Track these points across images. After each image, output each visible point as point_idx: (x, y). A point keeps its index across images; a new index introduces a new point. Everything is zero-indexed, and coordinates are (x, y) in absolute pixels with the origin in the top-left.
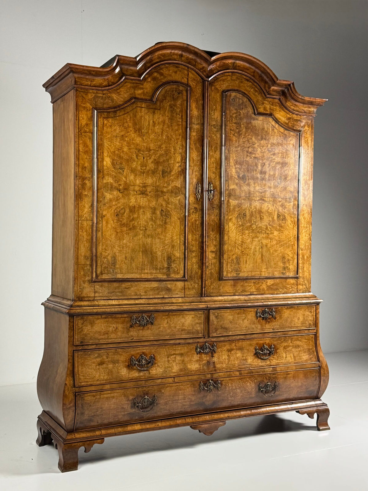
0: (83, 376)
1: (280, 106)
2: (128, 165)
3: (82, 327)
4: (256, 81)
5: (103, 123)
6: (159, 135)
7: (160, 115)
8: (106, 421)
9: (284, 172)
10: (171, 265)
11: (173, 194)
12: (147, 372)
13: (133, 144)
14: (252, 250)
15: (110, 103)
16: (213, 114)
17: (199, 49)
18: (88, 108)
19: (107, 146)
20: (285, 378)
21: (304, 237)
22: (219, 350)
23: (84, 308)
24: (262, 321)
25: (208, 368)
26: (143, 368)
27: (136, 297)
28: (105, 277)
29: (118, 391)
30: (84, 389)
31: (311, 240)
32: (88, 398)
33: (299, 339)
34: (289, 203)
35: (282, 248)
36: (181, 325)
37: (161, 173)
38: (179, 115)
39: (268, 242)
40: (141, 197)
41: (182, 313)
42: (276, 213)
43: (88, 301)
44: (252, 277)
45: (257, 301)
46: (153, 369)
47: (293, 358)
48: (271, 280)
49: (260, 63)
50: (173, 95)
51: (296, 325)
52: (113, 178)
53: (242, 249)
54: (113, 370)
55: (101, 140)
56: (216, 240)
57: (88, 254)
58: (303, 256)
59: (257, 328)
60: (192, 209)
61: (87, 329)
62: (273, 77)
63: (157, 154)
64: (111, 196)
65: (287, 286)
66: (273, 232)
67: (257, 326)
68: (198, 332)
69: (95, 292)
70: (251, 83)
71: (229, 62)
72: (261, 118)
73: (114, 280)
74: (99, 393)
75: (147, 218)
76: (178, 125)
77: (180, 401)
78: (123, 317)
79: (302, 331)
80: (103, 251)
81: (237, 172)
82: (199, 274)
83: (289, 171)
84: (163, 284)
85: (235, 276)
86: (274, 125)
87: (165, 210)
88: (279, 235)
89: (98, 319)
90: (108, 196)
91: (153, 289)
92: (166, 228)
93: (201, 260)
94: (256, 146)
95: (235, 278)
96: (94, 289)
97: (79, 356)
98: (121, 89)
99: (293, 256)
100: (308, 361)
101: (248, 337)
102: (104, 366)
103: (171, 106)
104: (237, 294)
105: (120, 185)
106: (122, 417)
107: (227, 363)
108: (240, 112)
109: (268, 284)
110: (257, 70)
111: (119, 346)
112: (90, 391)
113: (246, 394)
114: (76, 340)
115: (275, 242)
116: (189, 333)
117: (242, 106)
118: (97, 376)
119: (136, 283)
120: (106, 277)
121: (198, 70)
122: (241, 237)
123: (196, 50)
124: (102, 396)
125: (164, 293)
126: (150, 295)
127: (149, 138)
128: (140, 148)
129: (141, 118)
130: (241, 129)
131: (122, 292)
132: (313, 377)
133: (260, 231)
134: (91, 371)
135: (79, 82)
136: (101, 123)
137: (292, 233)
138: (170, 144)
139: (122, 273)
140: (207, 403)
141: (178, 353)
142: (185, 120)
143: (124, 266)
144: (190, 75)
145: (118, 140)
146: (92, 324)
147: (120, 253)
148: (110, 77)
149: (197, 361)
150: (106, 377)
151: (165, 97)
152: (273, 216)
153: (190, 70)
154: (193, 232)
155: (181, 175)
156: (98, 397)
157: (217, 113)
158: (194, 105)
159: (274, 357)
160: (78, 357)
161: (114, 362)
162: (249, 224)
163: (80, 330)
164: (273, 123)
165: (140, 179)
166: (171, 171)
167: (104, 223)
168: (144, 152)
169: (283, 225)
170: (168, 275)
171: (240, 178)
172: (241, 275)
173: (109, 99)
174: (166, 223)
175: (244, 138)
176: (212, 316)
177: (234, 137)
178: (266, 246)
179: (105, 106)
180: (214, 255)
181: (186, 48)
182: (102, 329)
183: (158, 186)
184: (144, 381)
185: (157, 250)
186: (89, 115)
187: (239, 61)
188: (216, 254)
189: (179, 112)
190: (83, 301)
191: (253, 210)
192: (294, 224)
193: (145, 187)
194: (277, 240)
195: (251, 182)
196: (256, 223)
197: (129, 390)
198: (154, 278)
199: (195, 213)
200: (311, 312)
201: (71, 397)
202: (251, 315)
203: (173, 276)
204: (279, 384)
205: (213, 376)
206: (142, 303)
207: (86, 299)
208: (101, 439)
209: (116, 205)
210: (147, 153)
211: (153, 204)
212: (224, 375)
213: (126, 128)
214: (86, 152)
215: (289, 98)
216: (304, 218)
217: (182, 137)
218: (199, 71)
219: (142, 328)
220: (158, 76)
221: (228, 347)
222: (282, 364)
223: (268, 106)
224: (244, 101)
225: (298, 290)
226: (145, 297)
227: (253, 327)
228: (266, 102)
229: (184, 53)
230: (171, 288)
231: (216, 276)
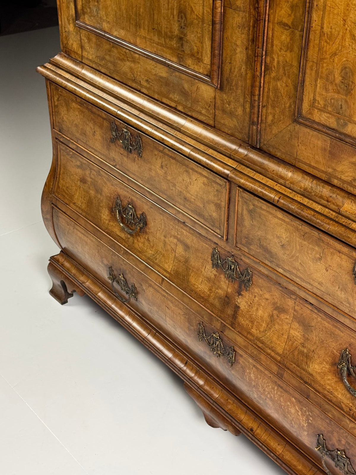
0: (63, 185)
12: (131, 238)
22: (256, 290)
25: (222, 310)
27: (133, 85)
30: (59, 204)
32: (63, 221)
46: (139, 239)
54: (94, 201)
68: (212, 221)
69: (83, 48)
74: (73, 223)
78: (101, 117)
84: (176, 76)
89: (73, 101)
96: (81, 41)
97: (61, 151)
102: (86, 186)
112: (65, 213)
114: (55, 123)
118: (75, 196)
119: (133, 53)
124: (75, 230)
125: (176, 97)
134: (72, 184)
139: (110, 23)
141: (181, 239)
146: (68, 106)
149: (209, 279)
150: (83, 206)
156: (71, 228)
161: (97, 189)
170: (180, 58)
172: (350, 130)
176: (241, 204)
184: (122, 249)
188: (292, 35)
201: (48, 205)
203: (190, 64)
205: (224, 330)
207: (74, 56)
208: (81, 290)
212: (245, 347)
226: (147, 93)
230: (190, 93)
231: (288, 105)
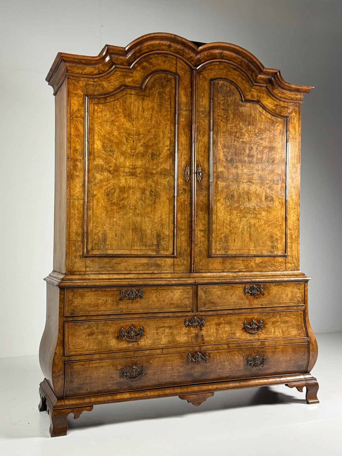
0: (73, 346)
1: (267, 94)
2: (118, 148)
3: (72, 300)
4: (243, 69)
5: (94, 109)
6: (148, 120)
7: (149, 102)
8: (95, 390)
9: (272, 156)
10: (160, 243)
11: (162, 176)
12: (136, 343)
13: (123, 128)
14: (240, 230)
15: (101, 90)
16: (201, 101)
17: (186, 39)
18: (79, 95)
19: (98, 130)
20: (274, 352)
21: (292, 218)
22: (208, 323)
23: (75, 281)
24: (250, 297)
25: (197, 341)
26: (132, 339)
27: (126, 272)
28: (95, 252)
29: (107, 361)
30: (73, 358)
31: (299, 220)
32: (77, 367)
33: (288, 315)
34: (277, 185)
35: (270, 228)
36: (170, 299)
37: (150, 156)
38: (168, 101)
39: (256, 222)
40: (131, 178)
41: (171, 288)
42: (264, 194)
43: (79, 275)
44: (240, 255)
45: (245, 278)
46: (141, 340)
47: (281, 333)
48: (259, 258)
49: (246, 53)
50: (162, 83)
51: (285, 302)
52: (103, 160)
53: (230, 228)
54: (103, 341)
55: (92, 125)
56: (204, 220)
57: (80, 231)
58: (291, 236)
59: (246, 303)
60: (181, 190)
61: (77, 301)
62: (260, 65)
63: (146, 138)
64: (102, 177)
65: (276, 264)
66: (261, 212)
67: (245, 301)
68: (186, 306)
69: (86, 267)
70: (238, 72)
71: (216, 52)
72: (248, 105)
73: (104, 255)
74: (88, 362)
75: (137, 198)
76: (167, 111)
77: (169, 372)
78: (112, 291)
79: (291, 307)
80: (94, 228)
81: (225, 155)
82: (189, 251)
83: (276, 155)
84: (153, 260)
85: (223, 254)
86: (261, 112)
87: (154, 191)
88: (267, 215)
89: (88, 292)
90: (99, 176)
91: (143, 265)
92: (155, 208)
93: (190, 238)
94: (243, 131)
95: (223, 256)
96: (85, 264)
97: (70, 327)
98: (112, 77)
99: (281, 236)
100: (297, 337)
101: (237, 311)
102: (94, 336)
103: (159, 94)
104: (226, 271)
105: (110, 166)
106: (110, 386)
107: (215, 336)
108: (228, 99)
109: (257, 262)
110: (244, 59)
111: (108, 318)
112: (79, 360)
113: (234, 366)
114: (67, 312)
115: (263, 222)
116: (178, 306)
117: (229, 93)
118: (87, 346)
119: (126, 259)
120: (97, 253)
121: (186, 59)
122: (229, 217)
123: (183, 40)
124: (91, 365)
125: (153, 268)
126: (140, 270)
127: (139, 123)
128: (129, 132)
129: (131, 105)
130: (229, 115)
131: (112, 267)
132: (302, 352)
133: (248, 211)
134: (81, 341)
135: (71, 70)
136: (92, 108)
137: (280, 214)
138: (158, 129)
139: (112, 249)
140: (195, 375)
141: (167, 325)
142: (174, 107)
143: (114, 243)
144: (179, 64)
145: (109, 124)
146: (82, 296)
147: (111, 230)
148: (100, 66)
149: (186, 334)
150: (95, 348)
151: (153, 85)
152: (260, 198)
153: (178, 60)
154: (182, 211)
155: (170, 158)
156: (87, 366)
157: (205, 100)
158: (182, 93)
159: (262, 332)
160: (68, 327)
161: (104, 333)
162: (237, 205)
163: (70, 303)
164: (261, 109)
165: (130, 161)
166: (160, 154)
167: (95, 202)
168: (133, 136)
169: (270, 205)
170: (157, 252)
171: (228, 161)
172: (230, 252)
173: (100, 87)
174: (155, 203)
175: (231, 123)
176: (200, 291)
177: (222, 122)
178: (254, 225)
179: (96, 93)
180: (202, 234)
181: (174, 39)
182: (92, 302)
183: (147, 168)
184: (132, 352)
185: (146, 228)
186: (81, 102)
187: (226, 51)
188: (205, 233)
189: (168, 99)
190: (74, 275)
191: (241, 191)
192: (282, 205)
193: (134, 168)
194: (265, 220)
195: (239, 165)
196: (244, 203)
197: (118, 360)
198: (144, 254)
199: (184, 194)
200: (299, 289)
201: (61, 365)
202: (239, 291)
203: (162, 253)
204: (267, 357)
205: (201, 348)
206: (131, 278)
207: (78, 273)
208: (90, 407)
209: (107, 185)
210: (136, 137)
211: (143, 184)
212: (212, 348)
213: (116, 114)
214: (78, 136)
215: (276, 86)
216: (292, 200)
217: (171, 122)
218: (187, 61)
219: (131, 301)
220: (147, 65)
221: (216, 321)
222: (270, 339)
223: (256, 94)
224: (232, 89)
225: (287, 268)
226: (135, 272)
227: (241, 302)
228: (253, 90)
229: (172, 44)
230: (161, 264)
231: (205, 254)
